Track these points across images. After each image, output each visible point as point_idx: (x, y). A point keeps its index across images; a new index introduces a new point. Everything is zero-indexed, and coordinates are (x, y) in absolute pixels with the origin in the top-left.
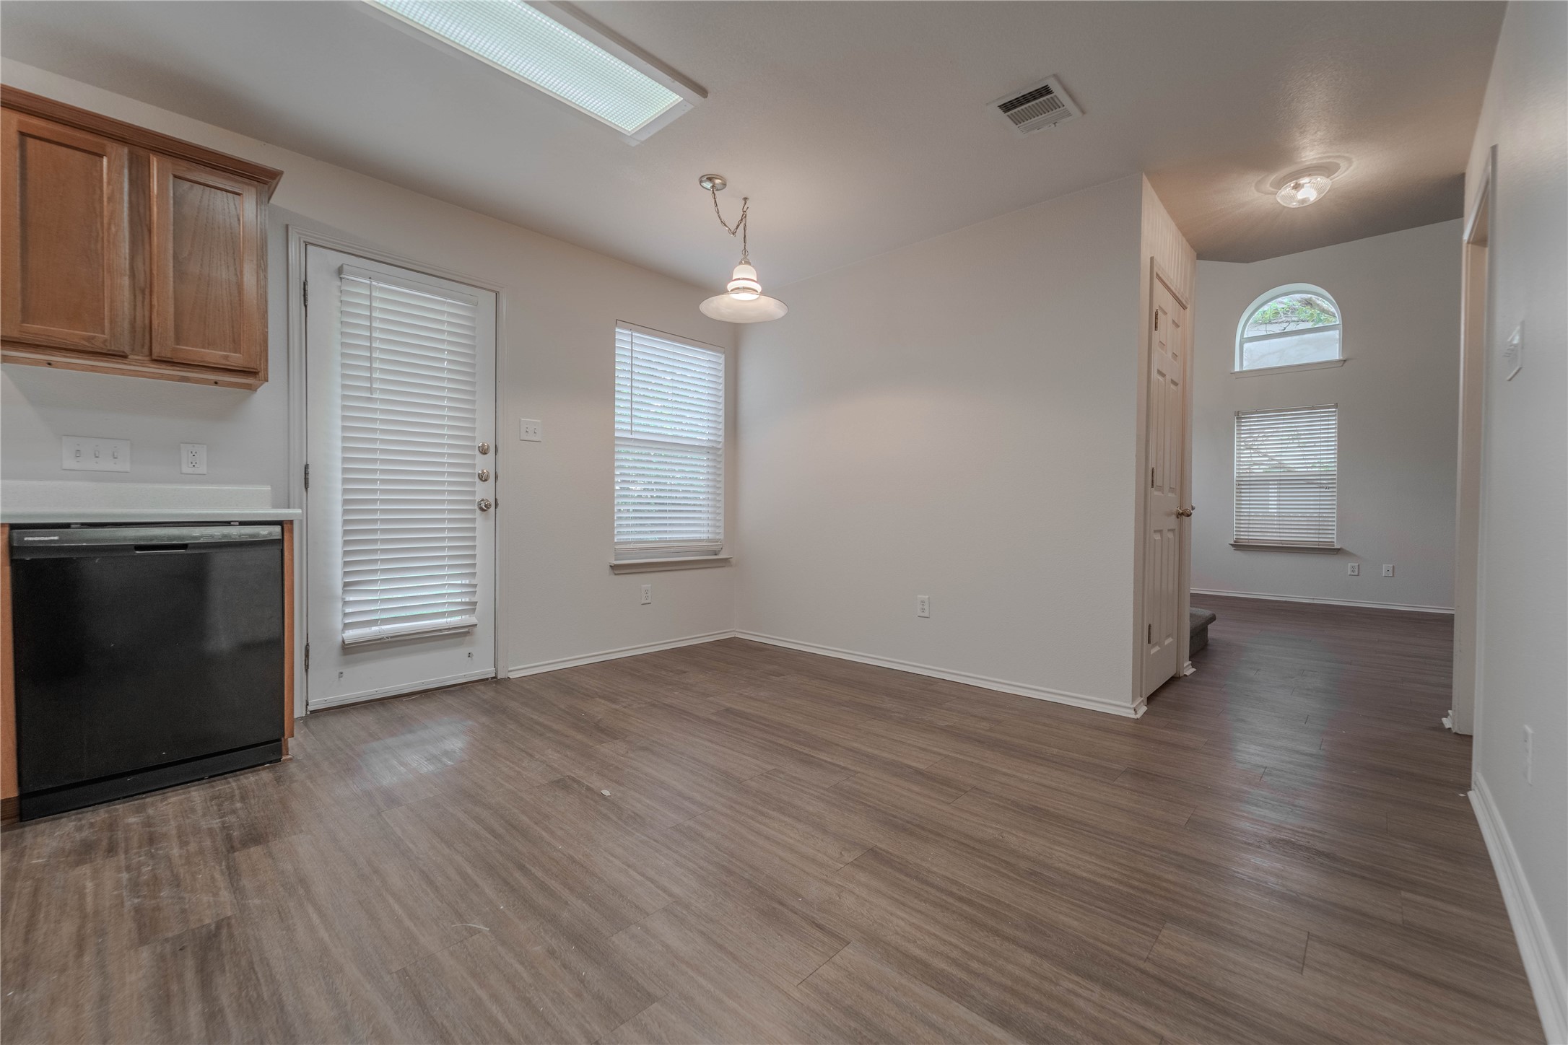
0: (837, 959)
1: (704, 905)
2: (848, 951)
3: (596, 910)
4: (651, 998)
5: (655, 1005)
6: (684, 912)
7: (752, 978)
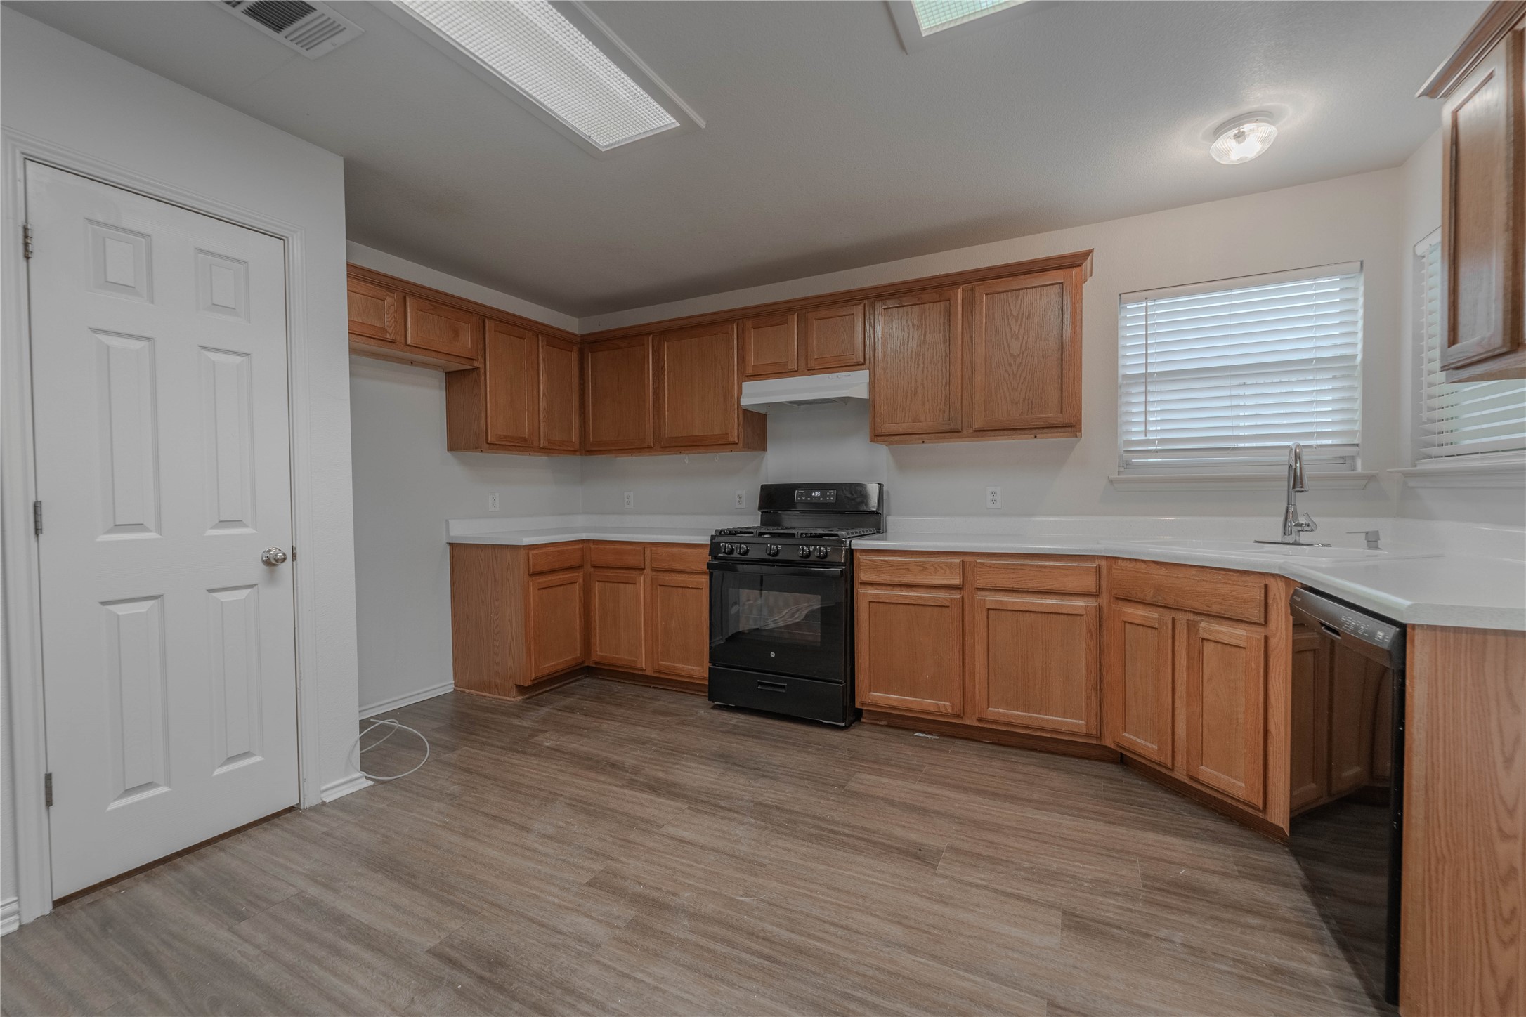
0: (443, 935)
1: (562, 959)
2: (430, 943)
3: (662, 932)
4: (590, 884)
5: (586, 881)
6: (580, 948)
7: (518, 909)
